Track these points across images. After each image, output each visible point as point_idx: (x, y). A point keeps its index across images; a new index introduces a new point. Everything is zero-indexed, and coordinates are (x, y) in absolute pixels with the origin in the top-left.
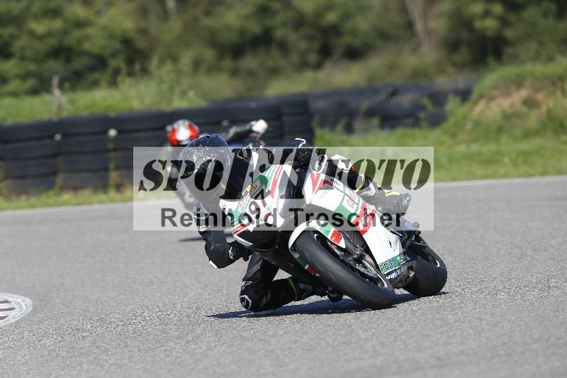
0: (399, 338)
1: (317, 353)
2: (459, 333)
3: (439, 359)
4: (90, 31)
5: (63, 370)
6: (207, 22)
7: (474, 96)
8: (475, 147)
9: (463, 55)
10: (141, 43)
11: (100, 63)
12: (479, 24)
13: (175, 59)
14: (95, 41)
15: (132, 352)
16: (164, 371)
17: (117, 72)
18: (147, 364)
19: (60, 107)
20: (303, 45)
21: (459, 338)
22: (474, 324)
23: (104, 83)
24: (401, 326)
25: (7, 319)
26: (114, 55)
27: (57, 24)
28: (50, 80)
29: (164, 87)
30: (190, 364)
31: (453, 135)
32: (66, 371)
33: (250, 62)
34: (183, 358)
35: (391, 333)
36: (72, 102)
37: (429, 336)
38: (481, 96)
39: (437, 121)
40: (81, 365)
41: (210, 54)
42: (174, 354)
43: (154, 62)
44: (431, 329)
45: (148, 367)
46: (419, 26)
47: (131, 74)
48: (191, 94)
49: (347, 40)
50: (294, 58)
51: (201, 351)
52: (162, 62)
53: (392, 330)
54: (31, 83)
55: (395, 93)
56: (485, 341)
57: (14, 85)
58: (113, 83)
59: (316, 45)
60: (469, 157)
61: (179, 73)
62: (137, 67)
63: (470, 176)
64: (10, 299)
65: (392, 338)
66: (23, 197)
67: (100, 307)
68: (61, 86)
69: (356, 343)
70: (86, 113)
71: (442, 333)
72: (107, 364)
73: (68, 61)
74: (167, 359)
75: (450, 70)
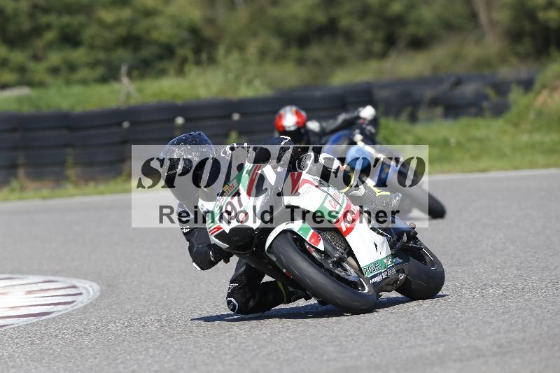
0: (461, 325)
1: (380, 339)
2: (520, 321)
3: (500, 346)
4: (159, 20)
5: (129, 355)
6: (274, 12)
7: (537, 85)
8: (537, 137)
9: (527, 45)
10: (208, 32)
11: (168, 51)
12: (541, 15)
13: (241, 48)
14: (163, 30)
15: (197, 337)
16: (228, 356)
17: (184, 61)
18: (211, 350)
19: (128, 95)
20: (368, 35)
21: (520, 326)
22: (536, 312)
23: (172, 71)
24: (463, 313)
25: (75, 303)
26: (182, 43)
27: (126, 13)
28: (119, 68)
29: (231, 76)
30: (254, 350)
31: (516, 125)
32: (132, 356)
33: (315, 51)
34: (247, 344)
35: (453, 320)
36: (140, 90)
37: (491, 323)
38: (544, 87)
39: (500, 110)
40: (146, 350)
41: (276, 44)
42: (239, 340)
43: (221, 51)
44: (493, 317)
45: (213, 352)
46: (483, 17)
47: (198, 63)
48: (257, 83)
49: (411, 30)
50: (359, 47)
51: (265, 337)
52: (229, 51)
53: (454, 317)
54: (100, 71)
55: (458, 82)
56: (546, 329)
57: (84, 73)
58: (181, 72)
59: (381, 35)
60: (532, 147)
61: (245, 62)
62: (204, 56)
63: (533, 165)
64: (78, 285)
65: (454, 326)
66: (92, 184)
67: (166, 292)
68: (129, 75)
69: (418, 330)
70: (153, 101)
71: (503, 321)
72: (172, 349)
73: (136, 49)
74: (232, 345)
75: (514, 60)
